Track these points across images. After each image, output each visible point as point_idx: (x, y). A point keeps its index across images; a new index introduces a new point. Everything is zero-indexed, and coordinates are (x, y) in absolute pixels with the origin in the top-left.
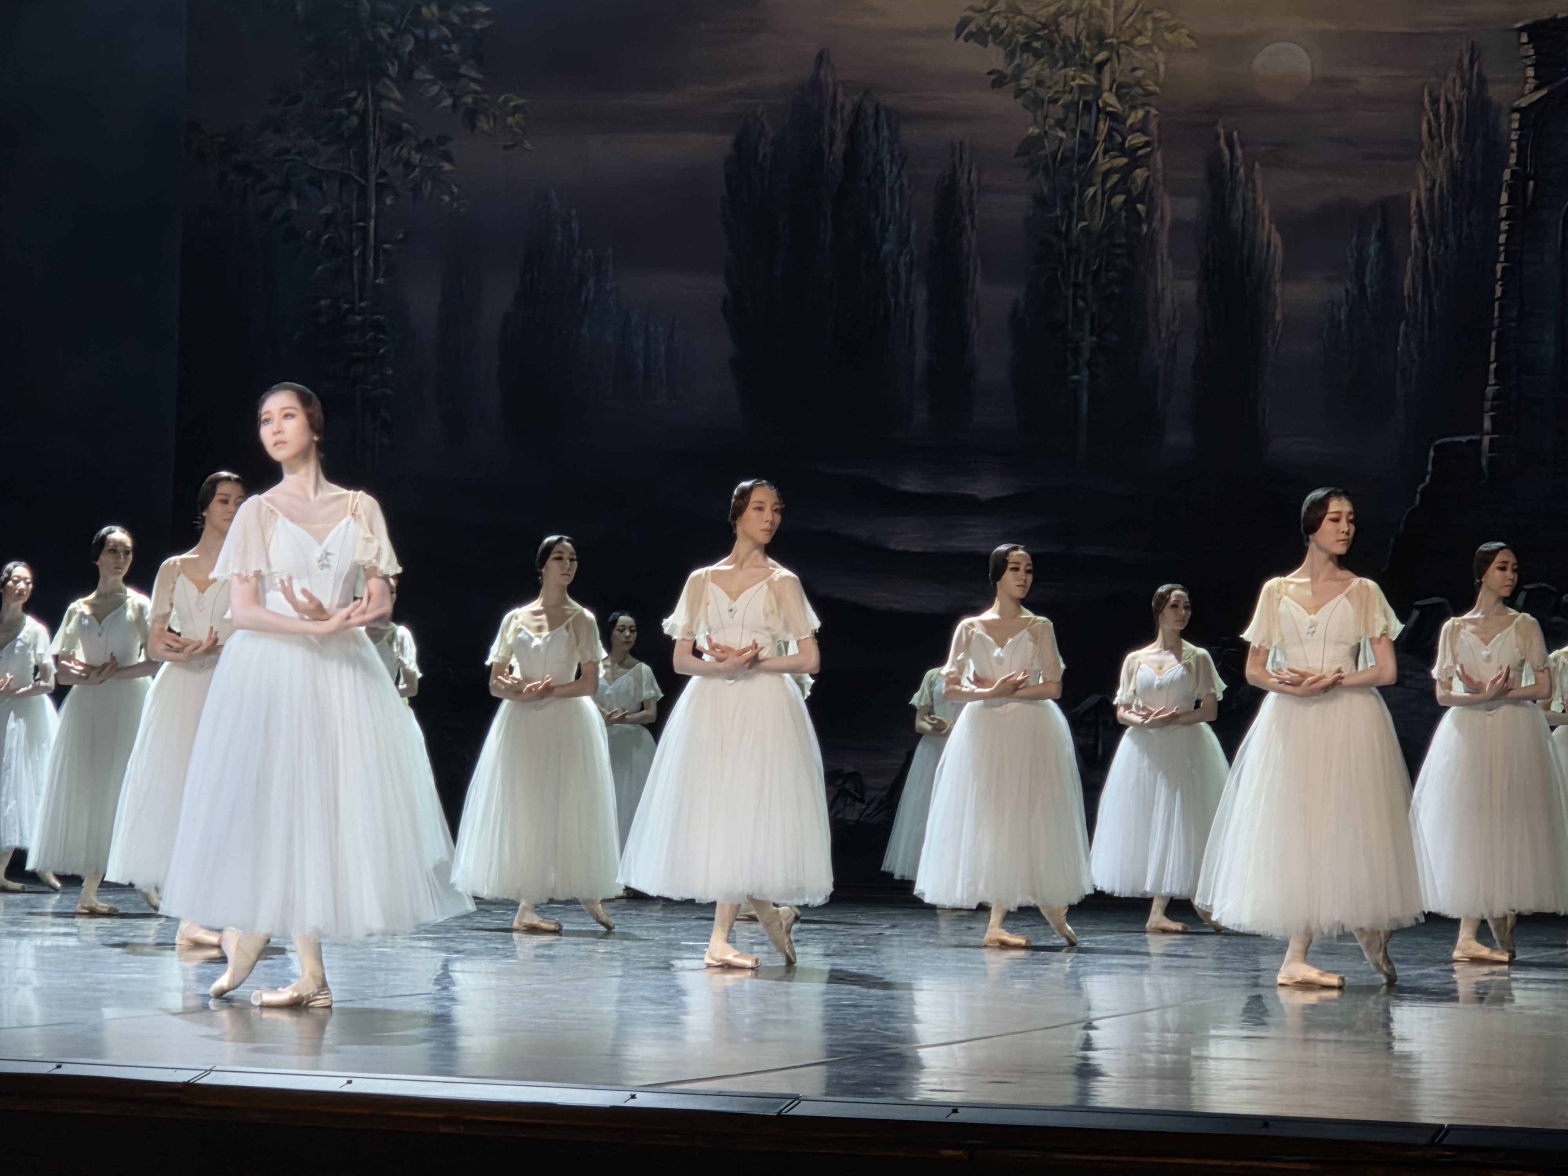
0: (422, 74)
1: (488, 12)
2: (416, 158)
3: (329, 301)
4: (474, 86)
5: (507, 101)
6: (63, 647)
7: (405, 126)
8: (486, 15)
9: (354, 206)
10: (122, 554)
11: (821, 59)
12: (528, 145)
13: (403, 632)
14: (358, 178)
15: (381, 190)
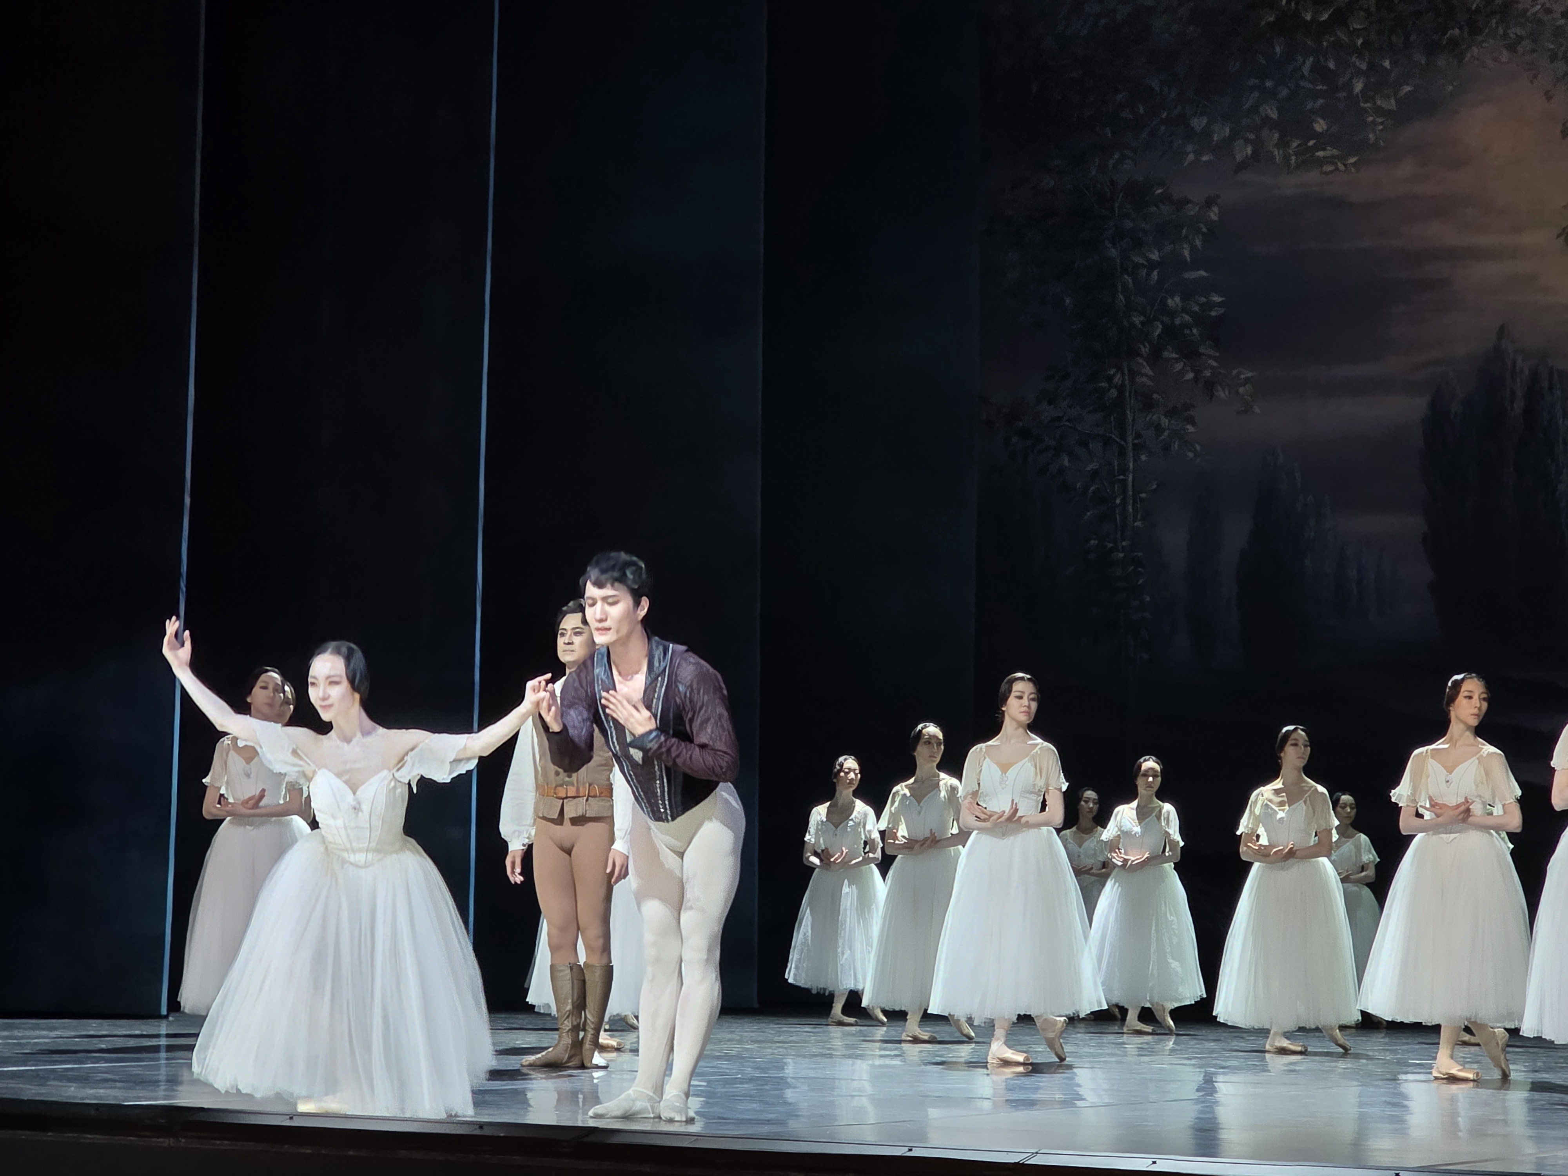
0: (1169, 354)
1: (1222, 302)
2: (1165, 422)
3: (1096, 542)
4: (1214, 364)
5: (1239, 373)
6: (889, 824)
7: (1155, 396)
8: (1220, 305)
9: (1116, 463)
10: (935, 745)
11: (1502, 331)
12: (1257, 410)
13: (1168, 808)
14: (1118, 440)
15: (1137, 449)
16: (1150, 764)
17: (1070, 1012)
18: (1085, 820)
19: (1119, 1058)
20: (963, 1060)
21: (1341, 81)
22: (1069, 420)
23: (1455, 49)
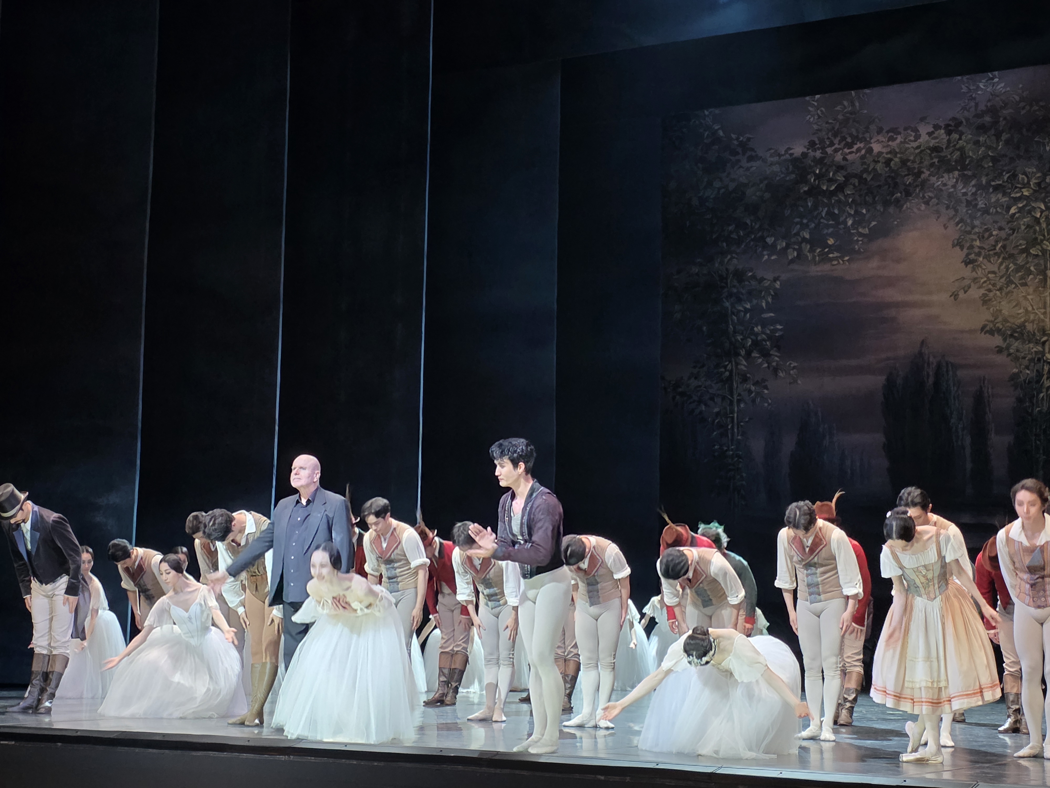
0: (755, 354)
1: (782, 328)
2: (753, 388)
3: (718, 446)
4: (777, 359)
5: (790, 364)
7: (748, 375)
9: (728, 408)
11: (923, 342)
12: (800, 382)
14: (729, 397)
15: (739, 401)
21: (841, 219)
22: (705, 387)
23: (898, 203)
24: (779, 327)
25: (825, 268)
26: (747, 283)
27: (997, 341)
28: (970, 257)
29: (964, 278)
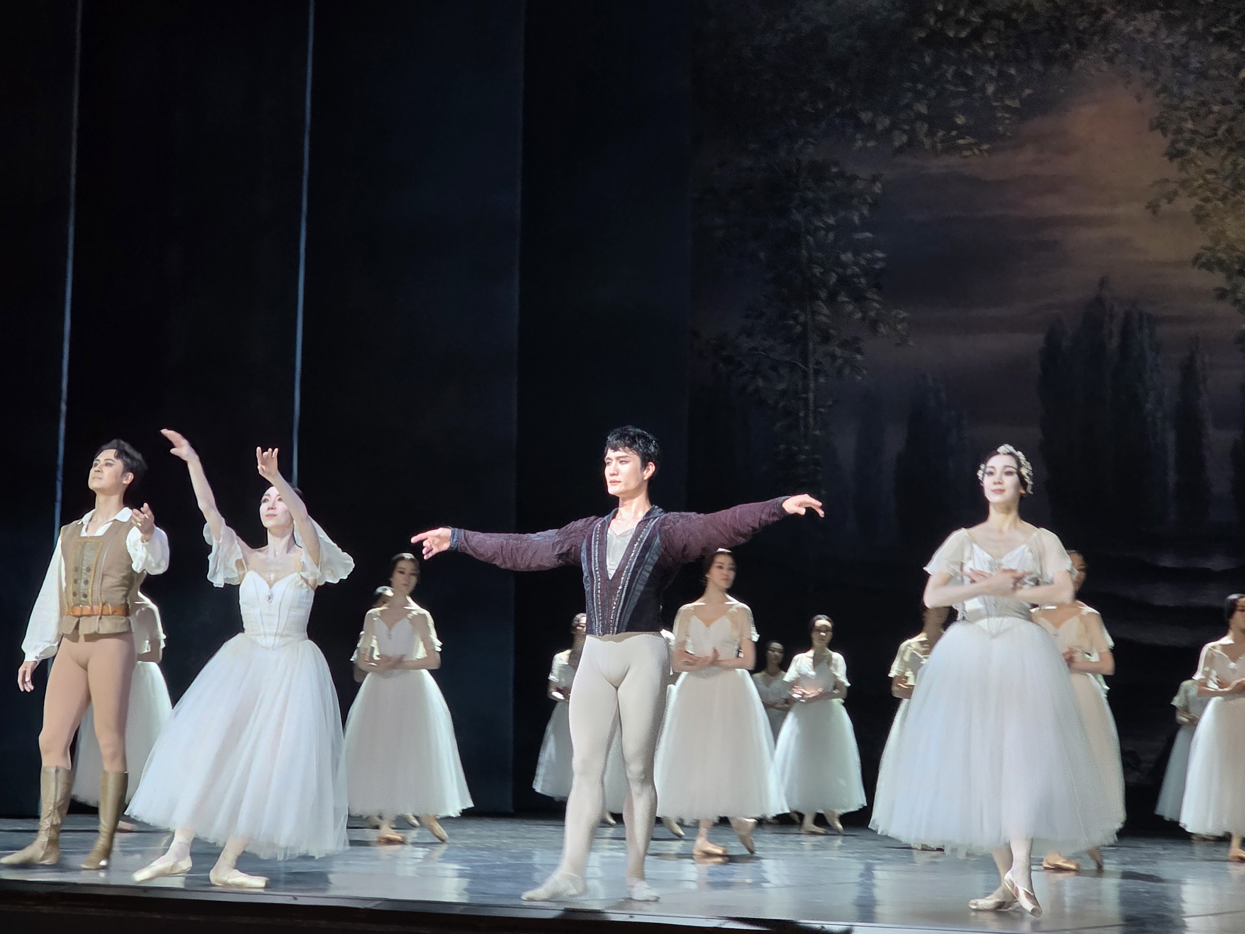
1: (884, 257)
2: (838, 352)
3: (785, 446)
4: (877, 305)
5: (898, 314)
7: (832, 331)
8: (882, 260)
9: (800, 384)
12: (911, 343)
14: (803, 366)
15: (817, 372)
16: (822, 621)
17: (758, 815)
18: (772, 664)
19: (798, 852)
20: (673, 852)
21: (978, 84)
22: (764, 351)
23: (1066, 59)
24: (880, 255)
25: (953, 160)
26: (829, 184)
27: (1218, 279)
28: (1177, 145)
29: (1167, 180)
